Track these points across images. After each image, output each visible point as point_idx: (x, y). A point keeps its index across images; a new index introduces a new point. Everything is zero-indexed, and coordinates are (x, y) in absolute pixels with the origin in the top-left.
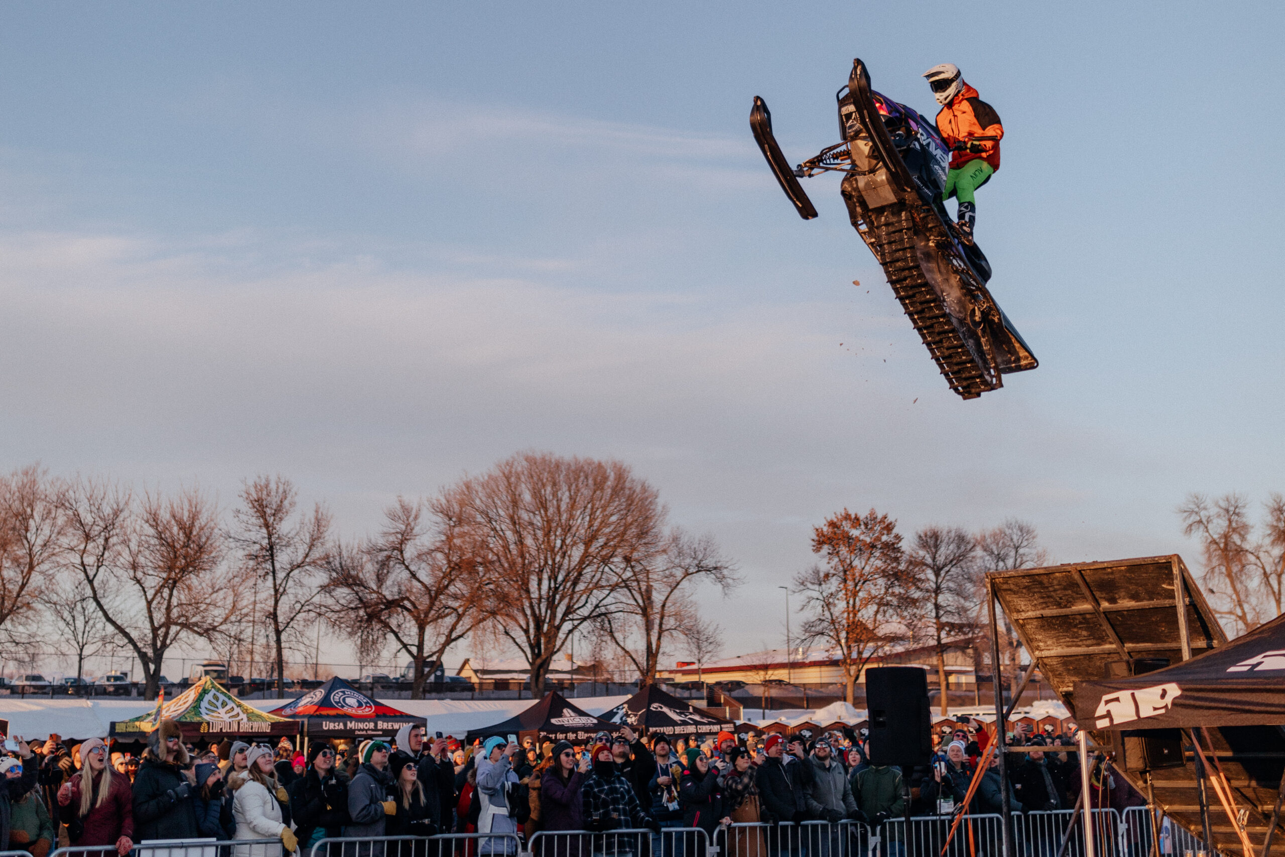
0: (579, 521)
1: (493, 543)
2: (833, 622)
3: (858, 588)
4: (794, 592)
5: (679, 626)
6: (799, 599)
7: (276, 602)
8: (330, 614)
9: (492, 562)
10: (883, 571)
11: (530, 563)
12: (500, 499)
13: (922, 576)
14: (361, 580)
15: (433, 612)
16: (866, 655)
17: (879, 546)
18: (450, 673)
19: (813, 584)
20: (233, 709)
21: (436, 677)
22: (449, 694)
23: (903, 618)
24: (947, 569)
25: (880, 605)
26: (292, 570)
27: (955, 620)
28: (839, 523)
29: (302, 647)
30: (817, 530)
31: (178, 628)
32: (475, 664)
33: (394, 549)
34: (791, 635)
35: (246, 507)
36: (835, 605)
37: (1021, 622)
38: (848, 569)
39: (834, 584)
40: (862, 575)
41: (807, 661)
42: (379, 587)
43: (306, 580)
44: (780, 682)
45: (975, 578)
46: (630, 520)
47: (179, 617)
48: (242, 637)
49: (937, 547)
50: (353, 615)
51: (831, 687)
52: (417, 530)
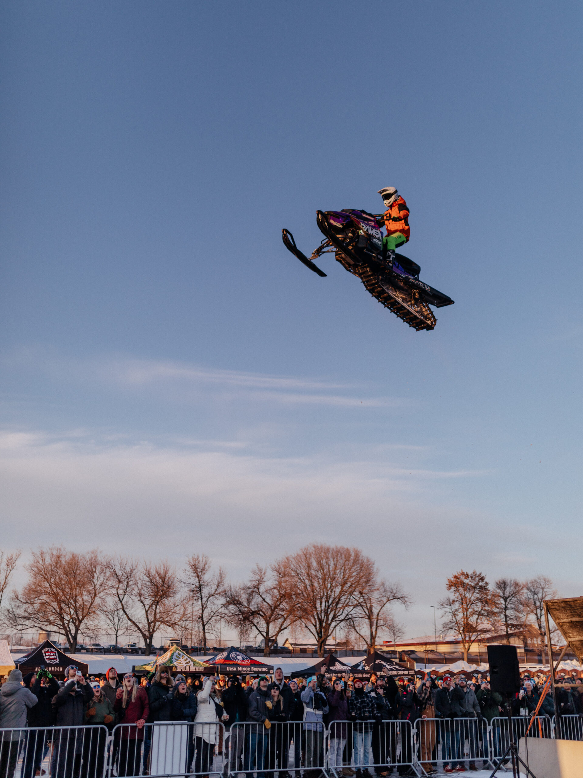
0: (339, 575)
1: (300, 585)
2: (457, 623)
3: (468, 607)
4: (438, 609)
5: (385, 624)
6: (440, 612)
7: (203, 611)
8: (226, 617)
9: (299, 594)
10: (480, 599)
11: (317, 595)
12: (302, 565)
13: (498, 602)
14: (240, 602)
15: (273, 617)
16: (473, 638)
17: (478, 588)
18: (280, 645)
19: (447, 605)
20: (187, 659)
21: (274, 647)
22: (280, 655)
23: (491, 621)
24: (510, 598)
25: (479, 615)
26: (209, 597)
27: (515, 622)
28: (459, 577)
29: (214, 632)
30: (449, 580)
31: (160, 623)
32: (291, 641)
33: (255, 587)
34: (436, 629)
35: (189, 568)
36: (458, 615)
37: (561, 624)
38: (463, 599)
39: (457, 605)
40: (470, 601)
41: (444, 641)
42: (249, 605)
43: (216, 602)
44: (432, 651)
45: (523, 603)
46: (362, 574)
47: (160, 618)
48: (188, 627)
49: (505, 588)
50: (237, 618)
51: (456, 654)
52: (265, 579)
